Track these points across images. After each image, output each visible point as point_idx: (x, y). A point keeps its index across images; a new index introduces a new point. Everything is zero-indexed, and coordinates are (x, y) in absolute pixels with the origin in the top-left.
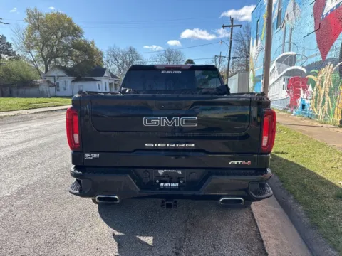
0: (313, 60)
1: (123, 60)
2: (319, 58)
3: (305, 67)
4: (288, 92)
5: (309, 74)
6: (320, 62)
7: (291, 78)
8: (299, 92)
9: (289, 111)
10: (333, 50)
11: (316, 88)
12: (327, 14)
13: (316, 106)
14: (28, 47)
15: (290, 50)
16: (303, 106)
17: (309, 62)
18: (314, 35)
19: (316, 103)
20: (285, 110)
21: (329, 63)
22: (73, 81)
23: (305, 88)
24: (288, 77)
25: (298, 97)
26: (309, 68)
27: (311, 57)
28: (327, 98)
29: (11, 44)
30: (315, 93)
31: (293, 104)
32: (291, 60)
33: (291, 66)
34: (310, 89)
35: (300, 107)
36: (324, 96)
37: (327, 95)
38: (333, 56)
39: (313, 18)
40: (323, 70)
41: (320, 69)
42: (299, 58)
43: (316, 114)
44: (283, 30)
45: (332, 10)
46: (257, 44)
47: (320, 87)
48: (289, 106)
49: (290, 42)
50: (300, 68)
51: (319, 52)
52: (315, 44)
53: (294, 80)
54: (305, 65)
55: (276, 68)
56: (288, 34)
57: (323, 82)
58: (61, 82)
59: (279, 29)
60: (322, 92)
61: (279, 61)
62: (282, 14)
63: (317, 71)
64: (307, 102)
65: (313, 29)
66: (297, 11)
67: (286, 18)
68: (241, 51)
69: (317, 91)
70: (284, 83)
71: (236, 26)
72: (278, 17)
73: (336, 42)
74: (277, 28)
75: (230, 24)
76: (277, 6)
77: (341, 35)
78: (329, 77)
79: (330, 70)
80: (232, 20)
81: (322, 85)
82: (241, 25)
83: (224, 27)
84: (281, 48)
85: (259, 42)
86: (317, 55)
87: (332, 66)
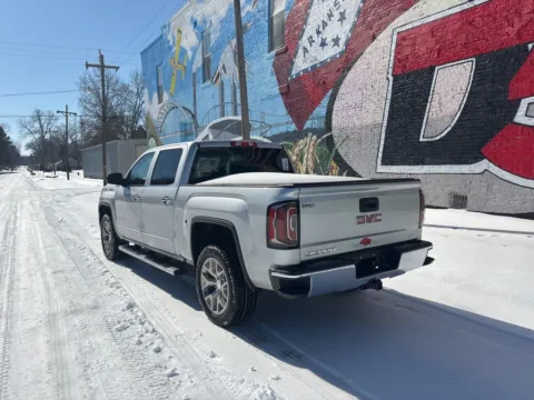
0: (283, 129)
2: (293, 127)
3: (269, 138)
6: (295, 131)
10: (312, 119)
12: (298, 75)
15: (235, 114)
17: (275, 131)
18: (280, 101)
26: (275, 138)
27: (278, 125)
38: (315, 126)
39: (274, 79)
40: (301, 141)
41: (296, 142)
42: (256, 125)
45: (305, 71)
46: (160, 101)
47: (299, 163)
50: (259, 139)
51: (291, 120)
52: (283, 110)
54: (269, 134)
55: (211, 137)
57: (302, 157)
59: (208, 82)
62: (212, 66)
63: (291, 144)
67: (220, 69)
71: (109, 67)
72: (203, 65)
73: (318, 109)
74: (204, 81)
75: (99, 63)
76: (200, 51)
77: (325, 102)
78: (311, 150)
79: (312, 143)
80: (102, 57)
81: (301, 160)
82: (117, 68)
83: (88, 65)
84: (218, 110)
85: (166, 97)
86: (287, 123)
87: (314, 137)
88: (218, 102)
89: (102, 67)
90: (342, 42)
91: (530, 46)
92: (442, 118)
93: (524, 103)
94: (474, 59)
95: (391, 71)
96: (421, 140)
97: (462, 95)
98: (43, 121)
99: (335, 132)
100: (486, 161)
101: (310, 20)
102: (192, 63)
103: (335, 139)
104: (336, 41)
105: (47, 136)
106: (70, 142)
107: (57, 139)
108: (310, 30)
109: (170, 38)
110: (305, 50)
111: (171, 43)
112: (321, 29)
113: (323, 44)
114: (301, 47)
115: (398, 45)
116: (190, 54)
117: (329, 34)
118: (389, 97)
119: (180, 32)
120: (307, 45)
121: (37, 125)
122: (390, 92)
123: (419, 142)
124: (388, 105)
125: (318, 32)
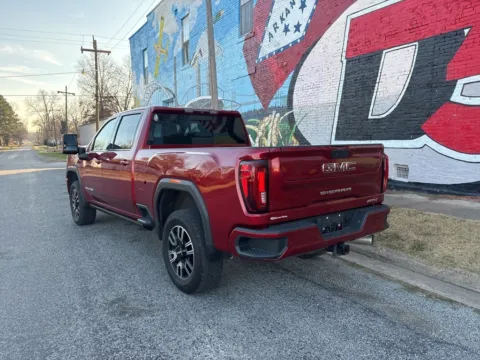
0: (251, 108)
2: (259, 106)
6: (261, 110)
11: (257, 139)
12: (264, 58)
18: (248, 79)
21: (274, 112)
27: (248, 104)
38: (278, 105)
39: (243, 60)
40: (266, 119)
41: (262, 119)
44: (194, 67)
45: (271, 55)
47: (264, 138)
51: (257, 99)
52: (251, 90)
56: (204, 74)
57: (267, 133)
59: (187, 65)
63: (258, 121)
65: (245, 72)
67: (197, 54)
71: (101, 51)
72: (183, 50)
73: (281, 89)
74: (184, 64)
75: (92, 48)
76: (180, 37)
77: (287, 82)
78: (275, 126)
79: (276, 120)
80: (95, 43)
81: (266, 137)
82: (109, 52)
83: (83, 50)
84: (195, 90)
85: (150, 78)
86: (255, 102)
87: (278, 115)
88: (196, 84)
89: (95, 51)
90: (302, 28)
91: (466, 31)
92: (388, 97)
93: (460, 83)
94: (417, 43)
95: (344, 54)
96: (370, 117)
97: (406, 77)
98: (47, 101)
99: (295, 110)
100: (425, 136)
101: (275, 7)
102: (173, 48)
103: (296, 116)
104: (297, 27)
105: (51, 115)
106: (70, 119)
107: (59, 118)
108: (274, 17)
109: (154, 24)
110: (271, 35)
111: (155, 29)
112: (284, 17)
113: (286, 30)
114: (267, 33)
115: (351, 31)
116: (171, 39)
117: (291, 21)
118: (343, 78)
119: (162, 18)
120: (272, 31)
121: (42, 105)
122: (344, 73)
123: (368, 120)
124: (342, 85)
125: (282, 19)
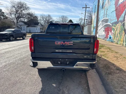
1: (46, 19)
2: (116, 20)
3: (111, 24)
4: (105, 33)
5: (112, 26)
6: (117, 22)
7: (106, 27)
8: (109, 32)
9: (105, 39)
11: (115, 31)
12: (120, 4)
13: (114, 38)
14: (11, 14)
15: (106, 17)
16: (110, 38)
17: (113, 22)
18: (115, 12)
19: (115, 37)
20: (104, 39)
21: (120, 22)
22: (27, 27)
23: (111, 31)
24: (105, 27)
25: (108, 34)
26: (112, 24)
27: (114, 20)
28: (119, 35)
29: (4, 13)
30: (114, 33)
31: (106, 37)
32: (107, 21)
33: (106, 23)
34: (113, 31)
35: (109, 38)
36: (117, 34)
37: (118, 34)
38: (121, 20)
39: (115, 6)
40: (118, 25)
41: (116, 25)
42: (109, 20)
43: (114, 41)
44: (104, 9)
46: (95, 15)
48: (105, 38)
49: (106, 14)
50: (109, 24)
51: (116, 18)
52: (115, 15)
53: (107, 28)
54: (111, 23)
55: (101, 24)
56: (106, 11)
57: (117, 29)
58: (22, 27)
59: (103, 9)
60: (117, 33)
61: (102, 21)
62: (104, 4)
64: (111, 36)
65: (114, 10)
66: (109, 3)
68: (90, 17)
69: (115, 32)
70: (104, 29)
73: (122, 15)
80: (86, 6)
82: (89, 8)
83: (83, 8)
84: (103, 16)
88: (103, 14)
89: (86, 8)
99: (125, 22)
103: (125, 24)
